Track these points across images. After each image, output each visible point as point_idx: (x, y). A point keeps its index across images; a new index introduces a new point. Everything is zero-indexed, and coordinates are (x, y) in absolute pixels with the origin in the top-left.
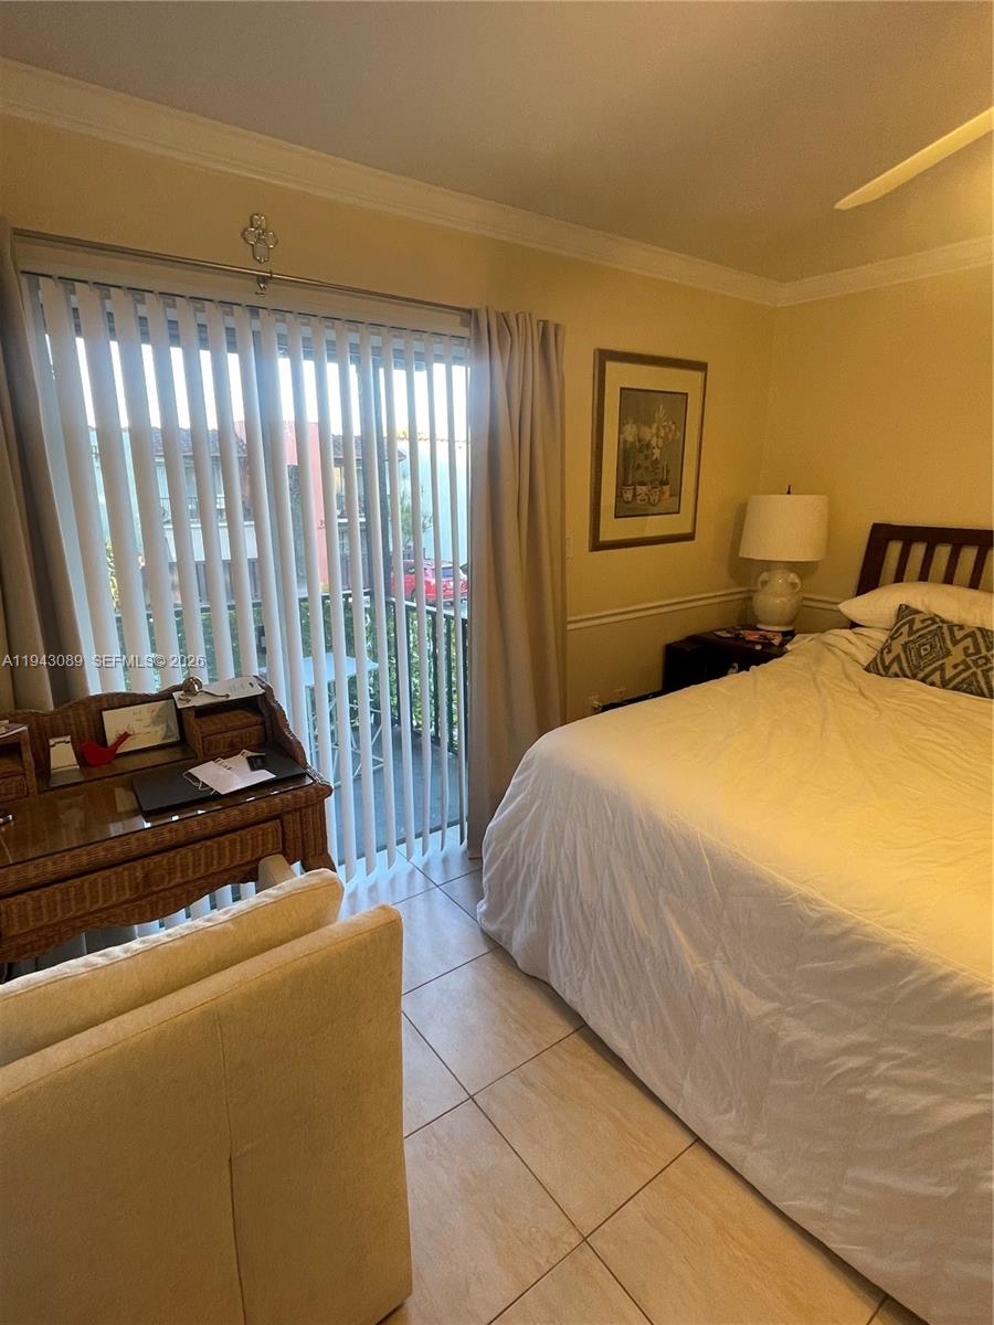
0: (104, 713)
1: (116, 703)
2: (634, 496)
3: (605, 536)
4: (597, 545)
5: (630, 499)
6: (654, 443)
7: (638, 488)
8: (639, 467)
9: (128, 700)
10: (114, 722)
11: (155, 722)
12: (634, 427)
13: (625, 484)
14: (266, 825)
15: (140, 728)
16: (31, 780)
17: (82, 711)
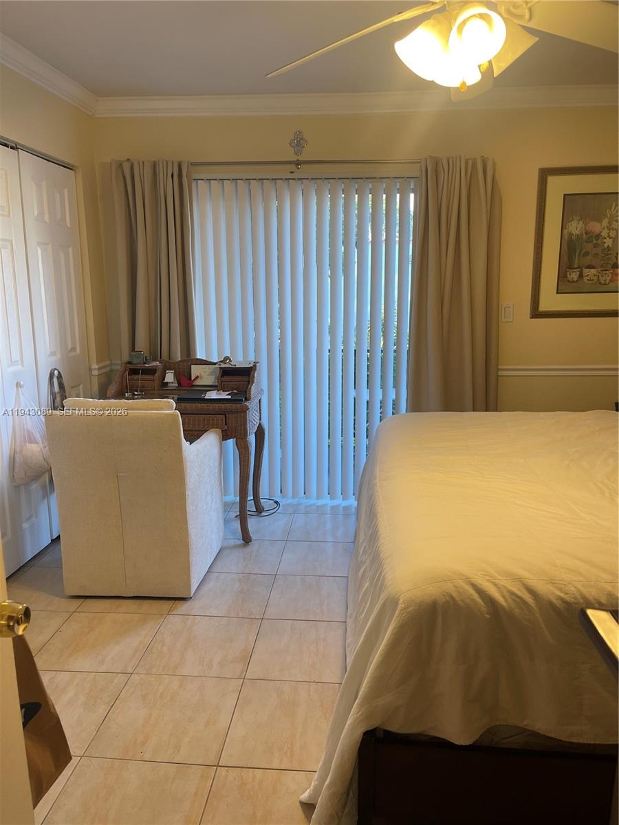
0: (192, 366)
1: (198, 362)
2: (581, 276)
3: (543, 307)
4: (536, 314)
5: (575, 279)
6: (604, 233)
7: (586, 271)
8: (587, 253)
9: (203, 362)
10: (196, 370)
11: (211, 374)
12: (581, 223)
13: (570, 267)
14: (218, 416)
15: (204, 375)
16: (156, 384)
17: (185, 364)
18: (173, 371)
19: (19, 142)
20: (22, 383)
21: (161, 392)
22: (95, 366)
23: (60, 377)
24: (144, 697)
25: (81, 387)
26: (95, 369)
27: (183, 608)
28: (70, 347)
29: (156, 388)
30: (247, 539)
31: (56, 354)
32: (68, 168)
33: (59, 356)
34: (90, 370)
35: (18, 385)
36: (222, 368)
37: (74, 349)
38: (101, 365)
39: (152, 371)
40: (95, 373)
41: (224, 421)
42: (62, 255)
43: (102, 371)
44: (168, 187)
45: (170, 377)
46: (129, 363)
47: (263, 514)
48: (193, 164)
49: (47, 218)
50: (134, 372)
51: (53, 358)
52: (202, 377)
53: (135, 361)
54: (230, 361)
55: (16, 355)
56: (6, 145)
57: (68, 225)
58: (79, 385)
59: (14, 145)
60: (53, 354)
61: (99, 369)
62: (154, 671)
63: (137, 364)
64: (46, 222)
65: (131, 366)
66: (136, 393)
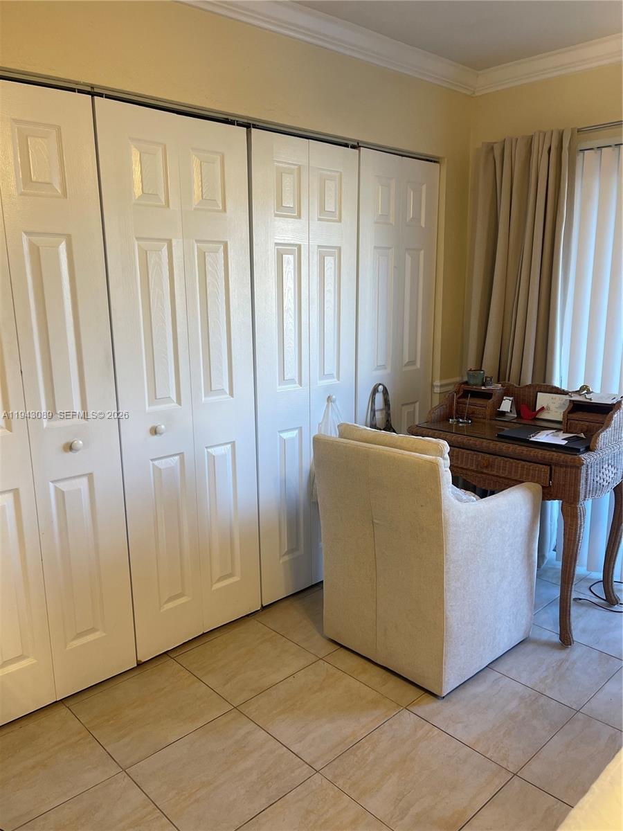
0: (539, 393)
1: (551, 390)
9: (554, 390)
10: (543, 399)
11: (561, 407)
14: (541, 466)
15: (552, 407)
16: (488, 412)
17: (531, 390)
18: (511, 399)
19: (360, 139)
20: (334, 397)
21: (494, 422)
22: (437, 383)
23: (385, 392)
24: (308, 812)
25: (418, 403)
26: (437, 386)
27: (429, 707)
28: (406, 360)
29: (488, 417)
30: (565, 639)
31: (385, 368)
32: (431, 161)
33: (388, 371)
34: (432, 386)
35: (329, 399)
36: (573, 401)
37: (412, 363)
38: (445, 382)
39: (487, 395)
40: (437, 390)
41: (548, 475)
42: (408, 259)
43: (444, 389)
44: (541, 163)
45: (506, 405)
46: (466, 383)
47: (616, 608)
48: (579, 131)
49: (392, 220)
50: (465, 394)
51: (380, 373)
52: (548, 408)
53: (472, 382)
54: (589, 392)
55: (330, 367)
56: (346, 145)
57: (423, 226)
58: (416, 402)
59: (356, 144)
60: (379, 367)
61: (441, 386)
62: (340, 783)
63: (473, 385)
64: (391, 224)
65: (466, 387)
66: (461, 420)
